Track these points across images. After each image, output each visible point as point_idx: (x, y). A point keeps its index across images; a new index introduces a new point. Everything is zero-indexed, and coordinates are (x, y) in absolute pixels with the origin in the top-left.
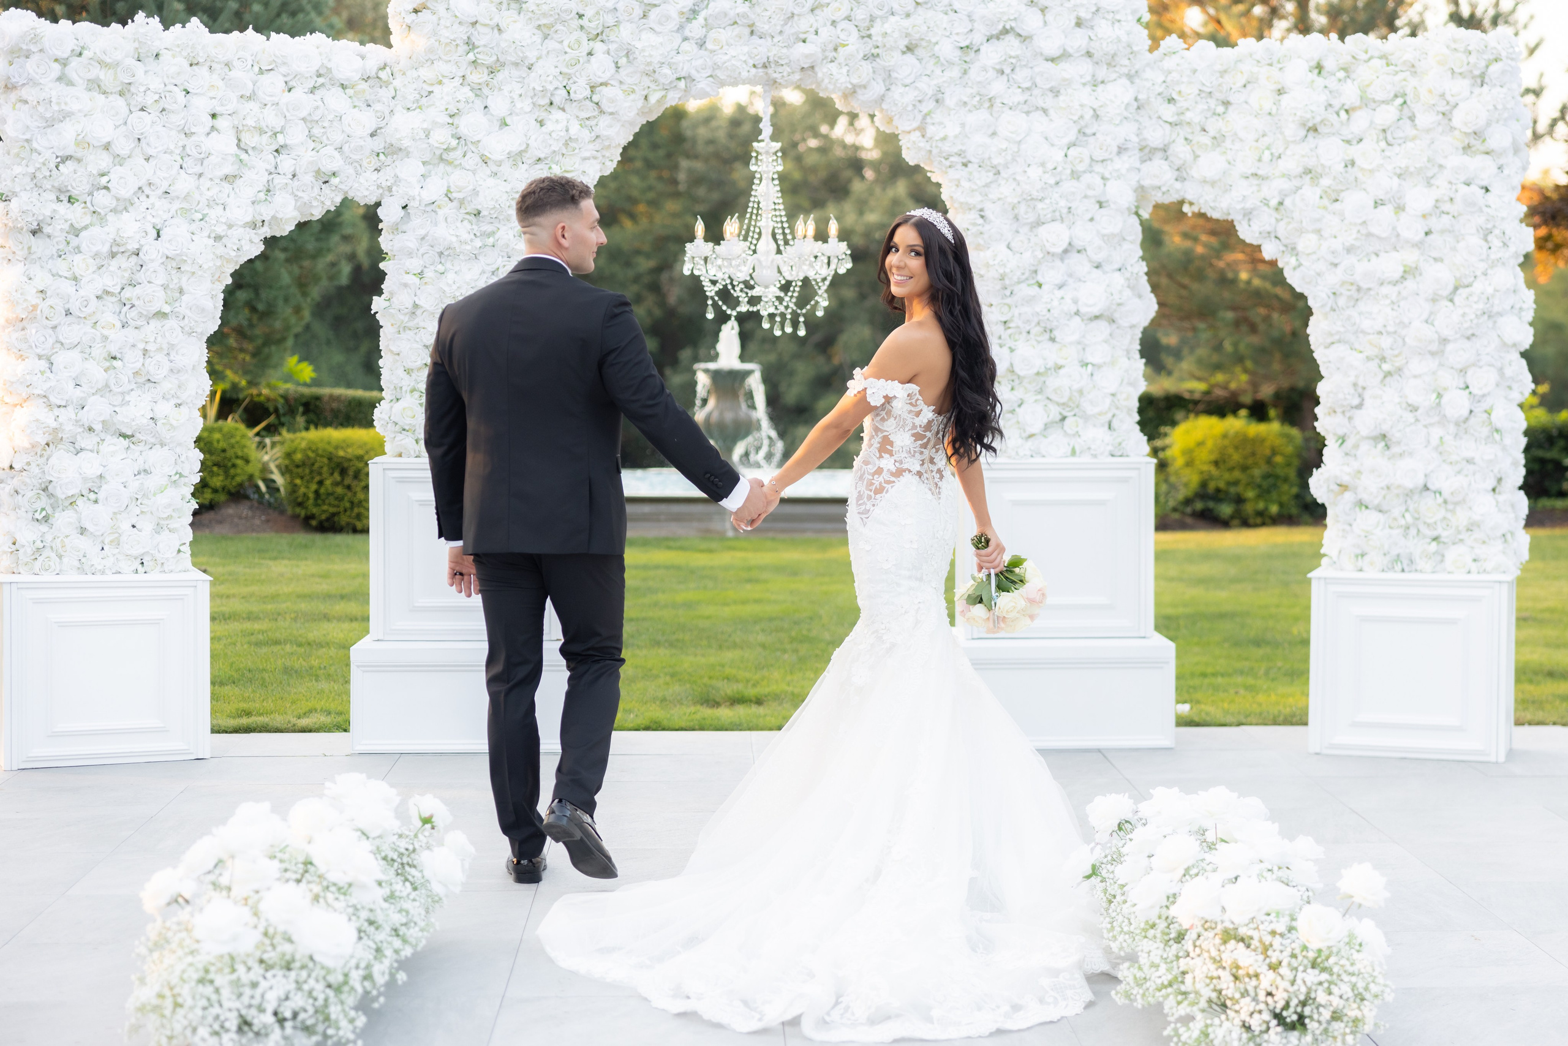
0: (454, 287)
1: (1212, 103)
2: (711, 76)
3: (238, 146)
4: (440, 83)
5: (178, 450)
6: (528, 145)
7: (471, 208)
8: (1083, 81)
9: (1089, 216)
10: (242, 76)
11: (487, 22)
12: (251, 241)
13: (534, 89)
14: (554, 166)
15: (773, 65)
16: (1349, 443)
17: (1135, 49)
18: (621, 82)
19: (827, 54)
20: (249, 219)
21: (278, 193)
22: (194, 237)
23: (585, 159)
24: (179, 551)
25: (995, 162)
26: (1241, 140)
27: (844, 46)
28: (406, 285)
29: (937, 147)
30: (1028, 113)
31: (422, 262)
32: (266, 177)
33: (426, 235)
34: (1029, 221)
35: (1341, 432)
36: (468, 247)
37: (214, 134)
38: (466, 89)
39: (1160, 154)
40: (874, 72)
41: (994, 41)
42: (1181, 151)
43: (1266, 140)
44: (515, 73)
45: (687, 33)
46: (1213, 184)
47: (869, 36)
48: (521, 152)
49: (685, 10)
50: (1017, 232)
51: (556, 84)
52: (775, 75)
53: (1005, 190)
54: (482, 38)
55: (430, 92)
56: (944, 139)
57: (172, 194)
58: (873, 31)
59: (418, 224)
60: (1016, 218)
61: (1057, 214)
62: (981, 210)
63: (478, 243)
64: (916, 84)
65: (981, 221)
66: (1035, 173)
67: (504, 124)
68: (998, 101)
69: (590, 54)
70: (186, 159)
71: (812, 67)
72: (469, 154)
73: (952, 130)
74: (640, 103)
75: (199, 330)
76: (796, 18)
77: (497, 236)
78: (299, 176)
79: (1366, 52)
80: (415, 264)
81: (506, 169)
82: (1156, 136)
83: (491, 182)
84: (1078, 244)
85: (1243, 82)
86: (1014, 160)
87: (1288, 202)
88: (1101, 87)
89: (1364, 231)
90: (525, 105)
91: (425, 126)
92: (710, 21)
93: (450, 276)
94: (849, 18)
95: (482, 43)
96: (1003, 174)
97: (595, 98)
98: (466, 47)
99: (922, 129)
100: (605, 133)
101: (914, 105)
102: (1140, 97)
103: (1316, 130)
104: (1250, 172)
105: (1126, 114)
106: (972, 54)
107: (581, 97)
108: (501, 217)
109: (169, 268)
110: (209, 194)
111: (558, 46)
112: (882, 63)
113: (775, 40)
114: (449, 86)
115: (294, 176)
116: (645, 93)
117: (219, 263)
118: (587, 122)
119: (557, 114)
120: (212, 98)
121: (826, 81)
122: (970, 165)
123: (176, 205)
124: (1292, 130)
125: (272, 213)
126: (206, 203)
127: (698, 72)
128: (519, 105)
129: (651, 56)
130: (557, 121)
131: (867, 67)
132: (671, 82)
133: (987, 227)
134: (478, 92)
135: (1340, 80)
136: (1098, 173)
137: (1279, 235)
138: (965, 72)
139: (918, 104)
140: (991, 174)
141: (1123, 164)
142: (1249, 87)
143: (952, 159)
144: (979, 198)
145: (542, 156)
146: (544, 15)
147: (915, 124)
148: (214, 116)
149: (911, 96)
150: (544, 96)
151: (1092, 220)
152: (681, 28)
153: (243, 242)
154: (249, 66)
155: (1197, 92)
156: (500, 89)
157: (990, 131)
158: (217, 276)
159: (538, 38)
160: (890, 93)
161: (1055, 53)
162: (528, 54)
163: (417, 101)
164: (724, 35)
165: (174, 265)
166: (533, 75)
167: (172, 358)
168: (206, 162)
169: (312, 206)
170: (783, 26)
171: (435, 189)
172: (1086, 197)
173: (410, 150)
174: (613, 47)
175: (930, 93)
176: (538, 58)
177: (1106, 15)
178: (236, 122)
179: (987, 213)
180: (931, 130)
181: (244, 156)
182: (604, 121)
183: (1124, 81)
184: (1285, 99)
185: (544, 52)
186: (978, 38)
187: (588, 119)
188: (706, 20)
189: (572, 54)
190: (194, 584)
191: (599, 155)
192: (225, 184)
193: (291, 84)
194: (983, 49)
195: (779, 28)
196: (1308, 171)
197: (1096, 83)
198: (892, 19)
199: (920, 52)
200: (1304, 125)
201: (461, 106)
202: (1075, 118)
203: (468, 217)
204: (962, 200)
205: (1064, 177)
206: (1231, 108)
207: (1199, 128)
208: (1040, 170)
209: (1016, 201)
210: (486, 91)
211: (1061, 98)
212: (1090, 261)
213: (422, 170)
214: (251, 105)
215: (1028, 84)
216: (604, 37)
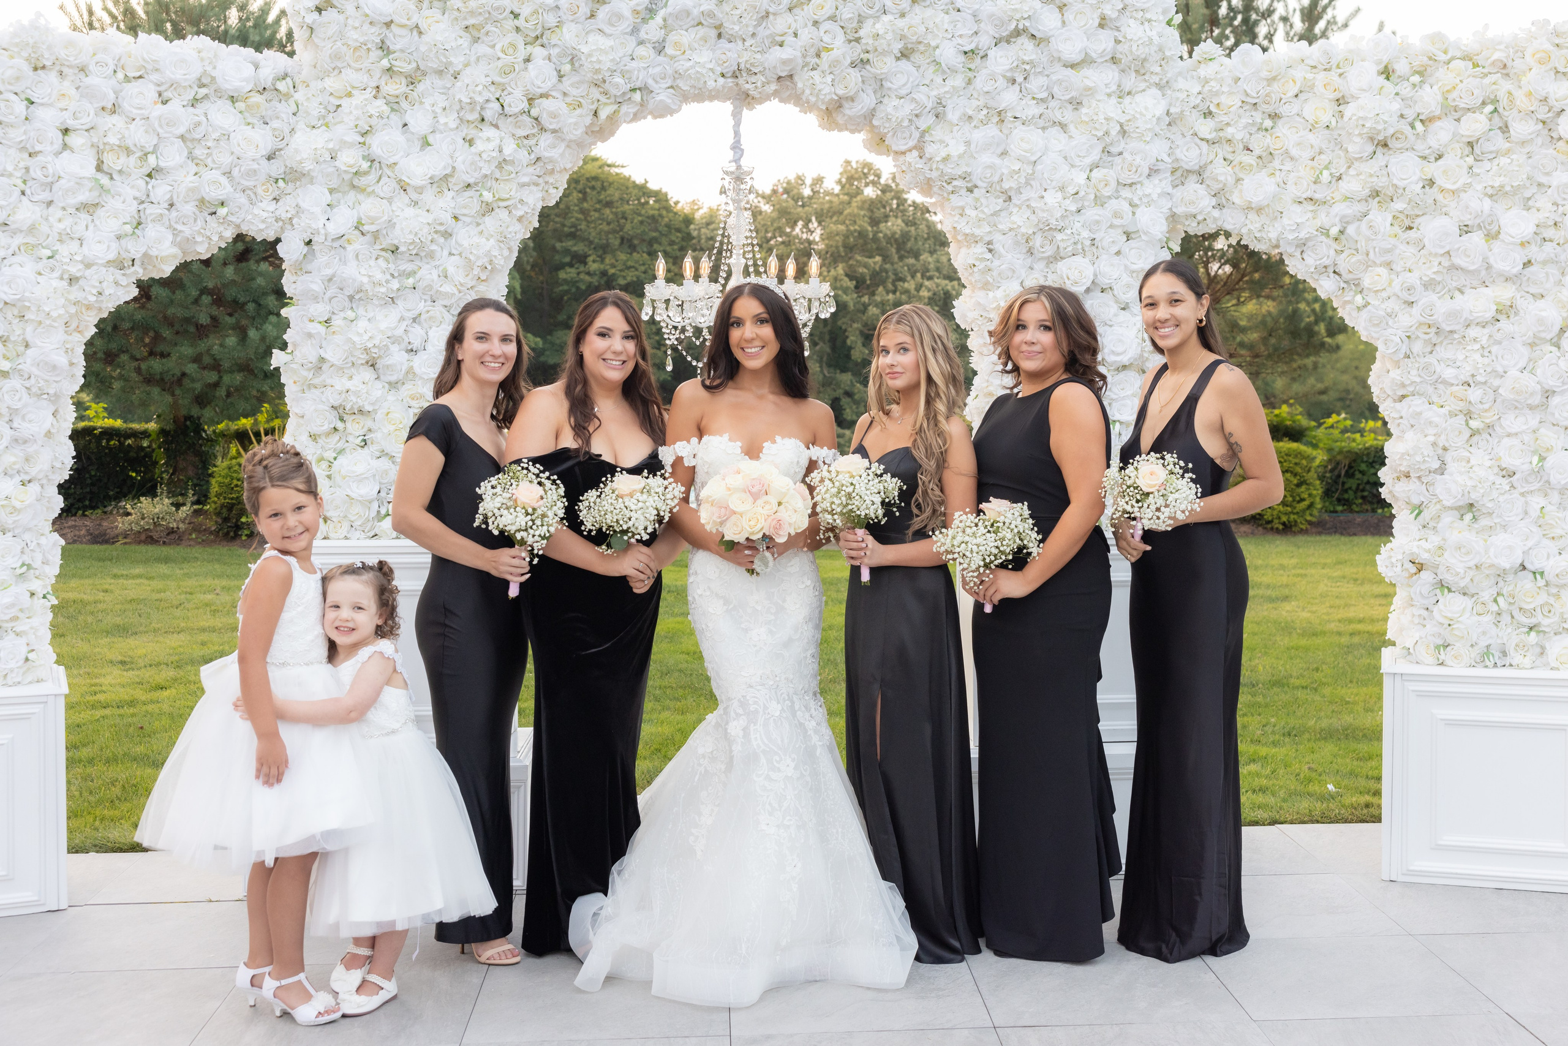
0: (366, 337)
1: (1258, 117)
2: (672, 87)
3: (99, 168)
4: (349, 95)
5: (27, 537)
6: (454, 168)
7: (386, 243)
8: (1108, 91)
9: (1115, 249)
10: (101, 82)
11: (405, 21)
12: (116, 283)
13: (460, 101)
14: (485, 193)
15: (744, 75)
16: (1426, 515)
17: (1168, 53)
18: (565, 94)
19: (808, 59)
20: (111, 256)
21: (150, 225)
22: (40, 279)
23: (523, 185)
24: (27, 659)
25: (1006, 185)
26: (1292, 159)
27: (828, 50)
28: (310, 336)
29: (937, 169)
30: (1044, 129)
31: (328, 308)
32: (134, 206)
33: (334, 276)
34: (1046, 255)
35: (1416, 501)
36: (383, 290)
37: (66, 154)
38: (380, 102)
39: (1194, 178)
40: (863, 82)
41: (1004, 44)
42: (1221, 172)
43: (1324, 159)
44: (438, 82)
45: (643, 35)
46: (1259, 210)
47: (858, 40)
48: (446, 176)
49: (639, 8)
50: (1032, 268)
51: (487, 95)
52: (747, 86)
53: (1019, 219)
54: (399, 40)
55: (339, 106)
56: (946, 159)
57: (13, 226)
58: (861, 33)
59: (324, 263)
60: (1030, 252)
61: (1079, 246)
62: (989, 243)
63: (395, 285)
64: (913, 95)
65: (989, 256)
66: (1053, 198)
67: (426, 143)
68: (1009, 114)
69: (528, 60)
70: (29, 183)
71: (791, 76)
72: (384, 179)
73: (956, 149)
74: (588, 120)
75: (51, 392)
76: (771, 17)
77: (418, 276)
78: (178, 205)
79: (1445, 52)
80: (320, 310)
81: (429, 196)
82: (1190, 155)
83: (410, 211)
84: (1104, 281)
85: (1295, 91)
86: (1027, 183)
87: (1351, 230)
88: (1127, 100)
89: (1446, 263)
90: (451, 120)
91: (331, 146)
92: (670, 22)
93: (362, 324)
94: (832, 18)
95: (398, 47)
96: (1015, 200)
97: (534, 112)
98: (380, 52)
99: (920, 147)
100: (547, 154)
101: (910, 121)
102: (1172, 110)
103: (1386, 145)
104: (1305, 196)
105: (1157, 129)
106: (978, 60)
107: (517, 110)
108: (423, 254)
109: (9, 316)
110: (61, 226)
111: (489, 51)
112: (873, 70)
113: (747, 44)
114: (359, 98)
115: (172, 205)
116: (594, 107)
117: (73, 310)
118: (526, 142)
119: (489, 132)
120: (62, 110)
121: (808, 92)
122: (976, 190)
123: (18, 240)
124: (1357, 146)
125: (143, 250)
126: (57, 237)
127: (657, 82)
128: (442, 120)
129: (599, 62)
130: (489, 140)
131: (855, 76)
132: (624, 94)
133: (996, 263)
134: (395, 106)
135: (1414, 85)
136: (1125, 199)
137: (1340, 269)
138: (969, 82)
139: (914, 119)
140: (1001, 200)
141: (1154, 187)
142: (1302, 97)
143: (955, 183)
144: (988, 229)
145: (471, 181)
146: (472, 13)
147: (911, 143)
148: (66, 131)
149: (907, 108)
150: (472, 110)
151: (1118, 253)
152: (635, 31)
153: (105, 284)
154: (110, 71)
155: (1240, 104)
156: (421, 103)
157: (999, 151)
158: (74, 325)
159: (465, 42)
160: (882, 107)
161: (1076, 57)
162: (452, 59)
163: (324, 117)
164: (684, 37)
165: (16, 312)
166: (459, 84)
167: (15, 425)
168: (55, 187)
169: (196, 242)
170: (756, 26)
171: (342, 220)
172: (1111, 226)
173: (314, 174)
174: (554, 52)
175: (930, 105)
176: (467, 65)
177: (1134, 14)
178: (95, 140)
179: (997, 246)
180: (930, 150)
181: (105, 180)
182: (545, 140)
183: (1154, 91)
184: (1349, 110)
185: (473, 59)
186: (984, 41)
187: (527, 137)
188: (665, 20)
189: (509, 59)
190: (44, 699)
191: (541, 181)
192: (84, 216)
193: (166, 95)
194: (991, 53)
195: (751, 30)
196: (1375, 194)
197: (1122, 94)
198: (886, 18)
199: (916, 58)
200: (1372, 139)
201: (374, 121)
202: (1100, 134)
203: (383, 253)
204: (968, 231)
205: (1086, 204)
206: (1280, 123)
207: (1241, 147)
208: (1059, 195)
209: (1030, 232)
210: (404, 104)
211: (1084, 110)
212: (1117, 301)
213: (327, 198)
214: (115, 118)
215: (1044, 95)
216: (545, 40)
